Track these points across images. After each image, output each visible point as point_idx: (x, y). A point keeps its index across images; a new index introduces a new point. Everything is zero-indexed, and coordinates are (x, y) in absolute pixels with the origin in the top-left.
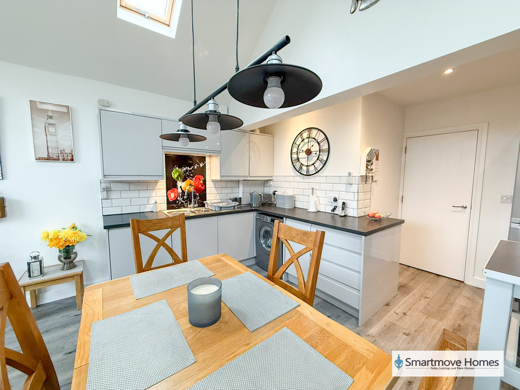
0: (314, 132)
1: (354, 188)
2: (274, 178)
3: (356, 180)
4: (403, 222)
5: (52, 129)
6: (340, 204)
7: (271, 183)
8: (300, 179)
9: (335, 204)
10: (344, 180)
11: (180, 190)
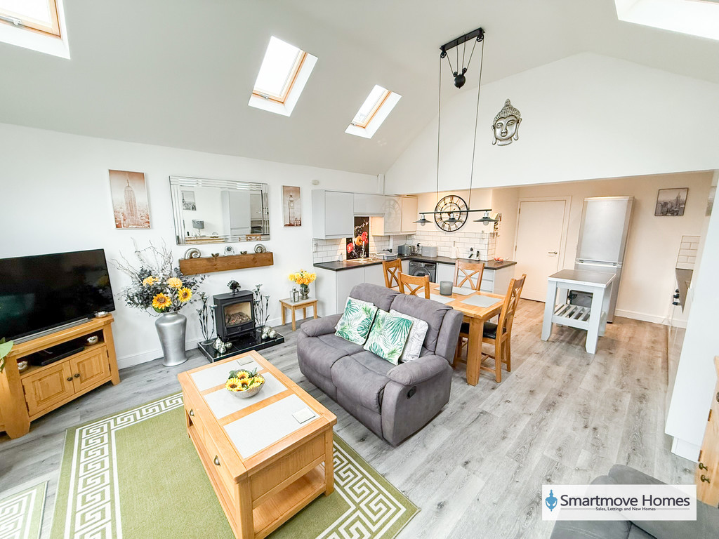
0: (455, 200)
1: (486, 241)
2: (417, 233)
3: (487, 236)
4: (516, 263)
5: (292, 205)
6: (475, 253)
7: (415, 237)
8: (443, 234)
9: (471, 253)
10: (479, 236)
11: (354, 245)
